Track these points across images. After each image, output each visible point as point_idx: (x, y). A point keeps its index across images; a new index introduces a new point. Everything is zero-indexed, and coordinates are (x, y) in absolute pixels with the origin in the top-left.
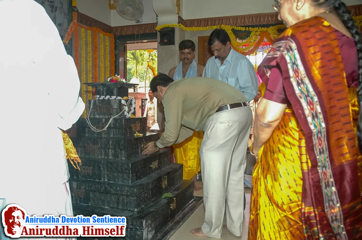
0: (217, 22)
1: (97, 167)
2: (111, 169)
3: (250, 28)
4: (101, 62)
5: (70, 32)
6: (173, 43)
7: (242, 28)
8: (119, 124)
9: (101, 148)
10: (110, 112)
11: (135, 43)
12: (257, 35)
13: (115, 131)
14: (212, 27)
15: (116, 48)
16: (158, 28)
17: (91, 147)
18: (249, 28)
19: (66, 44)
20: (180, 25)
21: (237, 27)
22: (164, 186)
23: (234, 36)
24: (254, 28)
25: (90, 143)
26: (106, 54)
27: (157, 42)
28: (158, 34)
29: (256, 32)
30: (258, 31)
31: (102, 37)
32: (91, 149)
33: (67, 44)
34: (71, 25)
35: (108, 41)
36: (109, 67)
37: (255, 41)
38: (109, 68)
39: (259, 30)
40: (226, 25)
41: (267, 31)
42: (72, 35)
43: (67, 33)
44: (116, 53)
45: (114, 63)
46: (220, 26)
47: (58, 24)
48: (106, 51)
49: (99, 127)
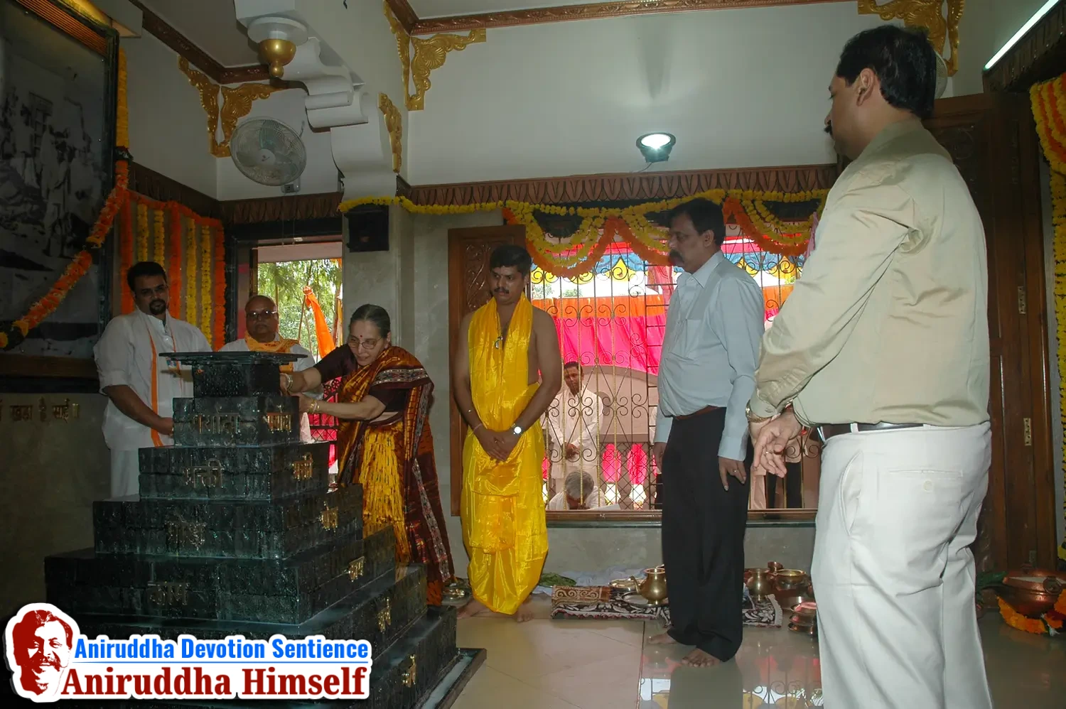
0: (495, 193)
1: (204, 581)
2: (244, 586)
3: (580, 209)
4: (188, 293)
5: (109, 214)
6: (384, 246)
7: (559, 208)
8: (260, 462)
9: (211, 530)
10: (234, 430)
11: (280, 244)
12: (595, 227)
13: (248, 481)
14: (483, 204)
15: (228, 258)
16: (344, 206)
17: (184, 528)
18: (576, 209)
19: (97, 245)
20: (401, 201)
21: (546, 205)
22: (383, 627)
23: (539, 229)
24: (588, 208)
25: (180, 517)
26: (203, 273)
27: (341, 243)
28: (345, 221)
29: (594, 218)
30: (598, 217)
31: (194, 227)
32: (184, 533)
33: (100, 246)
34: (113, 195)
35: (208, 237)
36: (210, 307)
37: (591, 240)
38: (210, 311)
39: (602, 215)
40: (518, 199)
41: (620, 217)
42: (113, 224)
43: (101, 216)
44: (229, 269)
45: (225, 297)
46: (505, 203)
47: (77, 194)
48: (203, 264)
49: (203, 471)
